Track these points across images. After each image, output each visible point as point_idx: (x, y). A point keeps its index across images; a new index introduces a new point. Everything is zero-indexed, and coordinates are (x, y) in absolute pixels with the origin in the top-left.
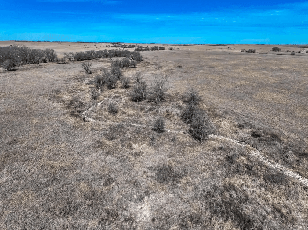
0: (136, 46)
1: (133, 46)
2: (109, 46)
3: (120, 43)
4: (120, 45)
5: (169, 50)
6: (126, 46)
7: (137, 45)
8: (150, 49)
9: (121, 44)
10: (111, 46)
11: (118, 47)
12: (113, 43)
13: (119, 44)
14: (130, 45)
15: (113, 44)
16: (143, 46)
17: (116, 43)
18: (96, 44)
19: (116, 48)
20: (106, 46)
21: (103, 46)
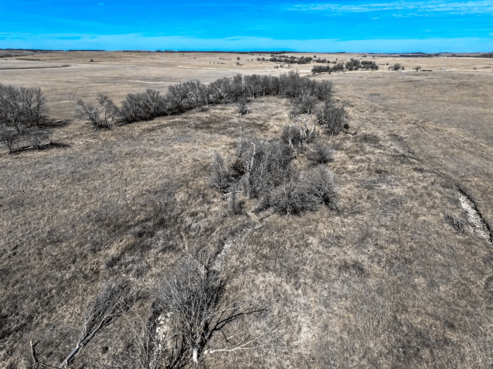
0: (314, 59)
1: (308, 60)
2: (263, 60)
3: (284, 52)
4: (284, 57)
5: (391, 71)
6: (295, 58)
7: (315, 57)
8: (344, 66)
9: (285, 55)
10: (267, 60)
11: (280, 61)
12: (272, 53)
13: (282, 55)
14: (302, 58)
15: (272, 56)
16: (327, 60)
17: (277, 53)
18: (240, 56)
19: (274, 64)
20: (259, 60)
21: (252, 60)
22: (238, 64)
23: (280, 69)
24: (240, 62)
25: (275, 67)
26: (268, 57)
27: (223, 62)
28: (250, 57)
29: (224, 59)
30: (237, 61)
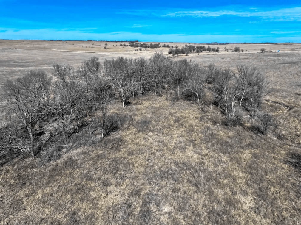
0: (159, 45)
2: (125, 45)
4: (138, 44)
10: (127, 46)
11: (137, 46)
12: (130, 42)
17: (133, 42)
18: (108, 43)
19: (133, 48)
20: (121, 45)
21: (117, 46)
22: (105, 48)
23: (140, 51)
24: (107, 47)
25: (135, 50)
26: (127, 44)
27: (94, 47)
28: (115, 44)
29: (95, 45)
30: (104, 46)
